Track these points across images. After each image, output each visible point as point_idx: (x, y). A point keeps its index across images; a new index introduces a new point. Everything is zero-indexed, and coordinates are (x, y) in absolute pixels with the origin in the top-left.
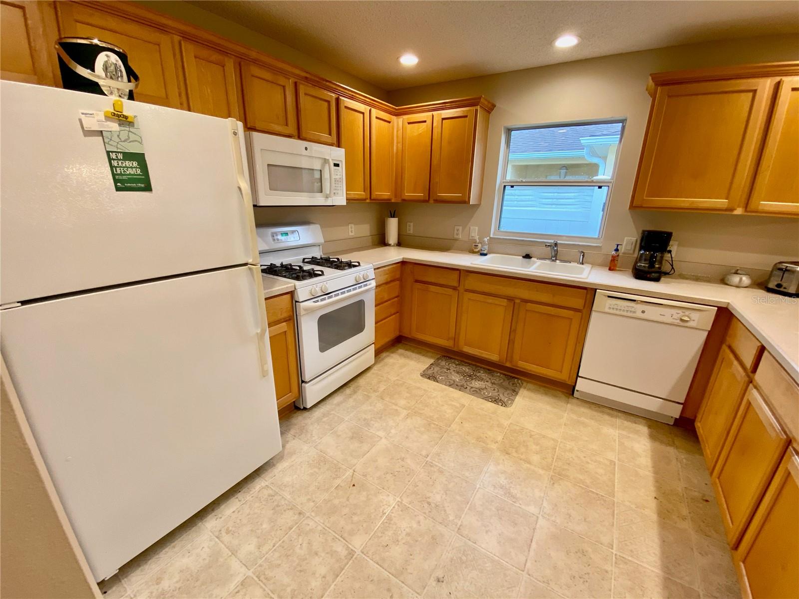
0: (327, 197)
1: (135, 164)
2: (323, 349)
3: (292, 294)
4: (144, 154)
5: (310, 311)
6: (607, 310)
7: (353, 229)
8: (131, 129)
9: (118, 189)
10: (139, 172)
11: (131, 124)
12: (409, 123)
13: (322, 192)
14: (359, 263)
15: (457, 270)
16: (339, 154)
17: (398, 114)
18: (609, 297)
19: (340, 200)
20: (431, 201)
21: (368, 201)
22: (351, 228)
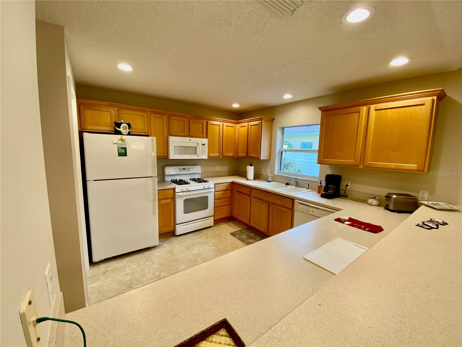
0: (198, 156)
1: (124, 150)
2: (186, 212)
3: (174, 189)
4: (126, 148)
5: (180, 196)
6: (299, 210)
7: (219, 168)
8: (124, 142)
9: (119, 156)
10: (124, 152)
11: (124, 141)
12: (241, 127)
13: (196, 154)
14: (208, 181)
15: (251, 187)
16: (205, 141)
17: (238, 123)
18: (300, 203)
19: (205, 157)
20: (248, 158)
21: (221, 157)
22: (218, 167)
